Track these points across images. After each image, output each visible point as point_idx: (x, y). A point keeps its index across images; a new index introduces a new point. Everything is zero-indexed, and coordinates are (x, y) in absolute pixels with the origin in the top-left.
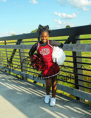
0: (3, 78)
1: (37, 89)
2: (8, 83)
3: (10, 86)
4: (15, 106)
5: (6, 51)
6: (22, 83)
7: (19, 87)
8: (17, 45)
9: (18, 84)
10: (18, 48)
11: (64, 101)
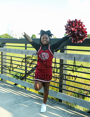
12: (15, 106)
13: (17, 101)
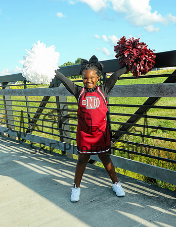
0: (23, 154)
1: (100, 175)
2: (37, 165)
3: (42, 170)
4: (66, 210)
5: (26, 101)
6: (65, 163)
7: (62, 171)
8: (52, 89)
9: (57, 165)
10: (55, 95)
11: (166, 199)
12: (90, 207)
13: (96, 196)
